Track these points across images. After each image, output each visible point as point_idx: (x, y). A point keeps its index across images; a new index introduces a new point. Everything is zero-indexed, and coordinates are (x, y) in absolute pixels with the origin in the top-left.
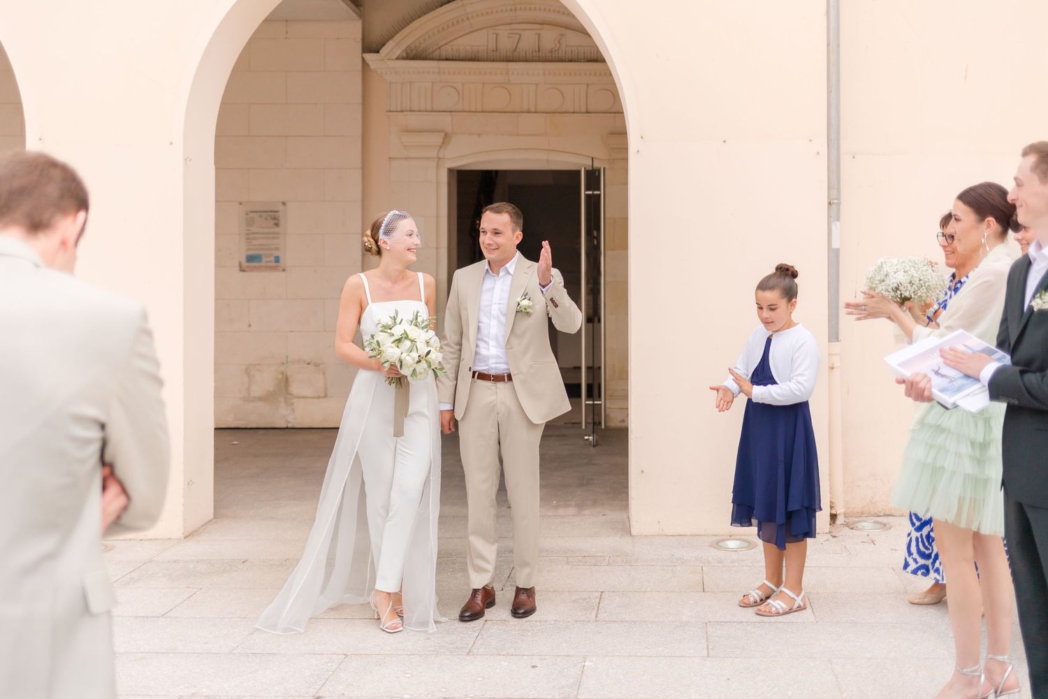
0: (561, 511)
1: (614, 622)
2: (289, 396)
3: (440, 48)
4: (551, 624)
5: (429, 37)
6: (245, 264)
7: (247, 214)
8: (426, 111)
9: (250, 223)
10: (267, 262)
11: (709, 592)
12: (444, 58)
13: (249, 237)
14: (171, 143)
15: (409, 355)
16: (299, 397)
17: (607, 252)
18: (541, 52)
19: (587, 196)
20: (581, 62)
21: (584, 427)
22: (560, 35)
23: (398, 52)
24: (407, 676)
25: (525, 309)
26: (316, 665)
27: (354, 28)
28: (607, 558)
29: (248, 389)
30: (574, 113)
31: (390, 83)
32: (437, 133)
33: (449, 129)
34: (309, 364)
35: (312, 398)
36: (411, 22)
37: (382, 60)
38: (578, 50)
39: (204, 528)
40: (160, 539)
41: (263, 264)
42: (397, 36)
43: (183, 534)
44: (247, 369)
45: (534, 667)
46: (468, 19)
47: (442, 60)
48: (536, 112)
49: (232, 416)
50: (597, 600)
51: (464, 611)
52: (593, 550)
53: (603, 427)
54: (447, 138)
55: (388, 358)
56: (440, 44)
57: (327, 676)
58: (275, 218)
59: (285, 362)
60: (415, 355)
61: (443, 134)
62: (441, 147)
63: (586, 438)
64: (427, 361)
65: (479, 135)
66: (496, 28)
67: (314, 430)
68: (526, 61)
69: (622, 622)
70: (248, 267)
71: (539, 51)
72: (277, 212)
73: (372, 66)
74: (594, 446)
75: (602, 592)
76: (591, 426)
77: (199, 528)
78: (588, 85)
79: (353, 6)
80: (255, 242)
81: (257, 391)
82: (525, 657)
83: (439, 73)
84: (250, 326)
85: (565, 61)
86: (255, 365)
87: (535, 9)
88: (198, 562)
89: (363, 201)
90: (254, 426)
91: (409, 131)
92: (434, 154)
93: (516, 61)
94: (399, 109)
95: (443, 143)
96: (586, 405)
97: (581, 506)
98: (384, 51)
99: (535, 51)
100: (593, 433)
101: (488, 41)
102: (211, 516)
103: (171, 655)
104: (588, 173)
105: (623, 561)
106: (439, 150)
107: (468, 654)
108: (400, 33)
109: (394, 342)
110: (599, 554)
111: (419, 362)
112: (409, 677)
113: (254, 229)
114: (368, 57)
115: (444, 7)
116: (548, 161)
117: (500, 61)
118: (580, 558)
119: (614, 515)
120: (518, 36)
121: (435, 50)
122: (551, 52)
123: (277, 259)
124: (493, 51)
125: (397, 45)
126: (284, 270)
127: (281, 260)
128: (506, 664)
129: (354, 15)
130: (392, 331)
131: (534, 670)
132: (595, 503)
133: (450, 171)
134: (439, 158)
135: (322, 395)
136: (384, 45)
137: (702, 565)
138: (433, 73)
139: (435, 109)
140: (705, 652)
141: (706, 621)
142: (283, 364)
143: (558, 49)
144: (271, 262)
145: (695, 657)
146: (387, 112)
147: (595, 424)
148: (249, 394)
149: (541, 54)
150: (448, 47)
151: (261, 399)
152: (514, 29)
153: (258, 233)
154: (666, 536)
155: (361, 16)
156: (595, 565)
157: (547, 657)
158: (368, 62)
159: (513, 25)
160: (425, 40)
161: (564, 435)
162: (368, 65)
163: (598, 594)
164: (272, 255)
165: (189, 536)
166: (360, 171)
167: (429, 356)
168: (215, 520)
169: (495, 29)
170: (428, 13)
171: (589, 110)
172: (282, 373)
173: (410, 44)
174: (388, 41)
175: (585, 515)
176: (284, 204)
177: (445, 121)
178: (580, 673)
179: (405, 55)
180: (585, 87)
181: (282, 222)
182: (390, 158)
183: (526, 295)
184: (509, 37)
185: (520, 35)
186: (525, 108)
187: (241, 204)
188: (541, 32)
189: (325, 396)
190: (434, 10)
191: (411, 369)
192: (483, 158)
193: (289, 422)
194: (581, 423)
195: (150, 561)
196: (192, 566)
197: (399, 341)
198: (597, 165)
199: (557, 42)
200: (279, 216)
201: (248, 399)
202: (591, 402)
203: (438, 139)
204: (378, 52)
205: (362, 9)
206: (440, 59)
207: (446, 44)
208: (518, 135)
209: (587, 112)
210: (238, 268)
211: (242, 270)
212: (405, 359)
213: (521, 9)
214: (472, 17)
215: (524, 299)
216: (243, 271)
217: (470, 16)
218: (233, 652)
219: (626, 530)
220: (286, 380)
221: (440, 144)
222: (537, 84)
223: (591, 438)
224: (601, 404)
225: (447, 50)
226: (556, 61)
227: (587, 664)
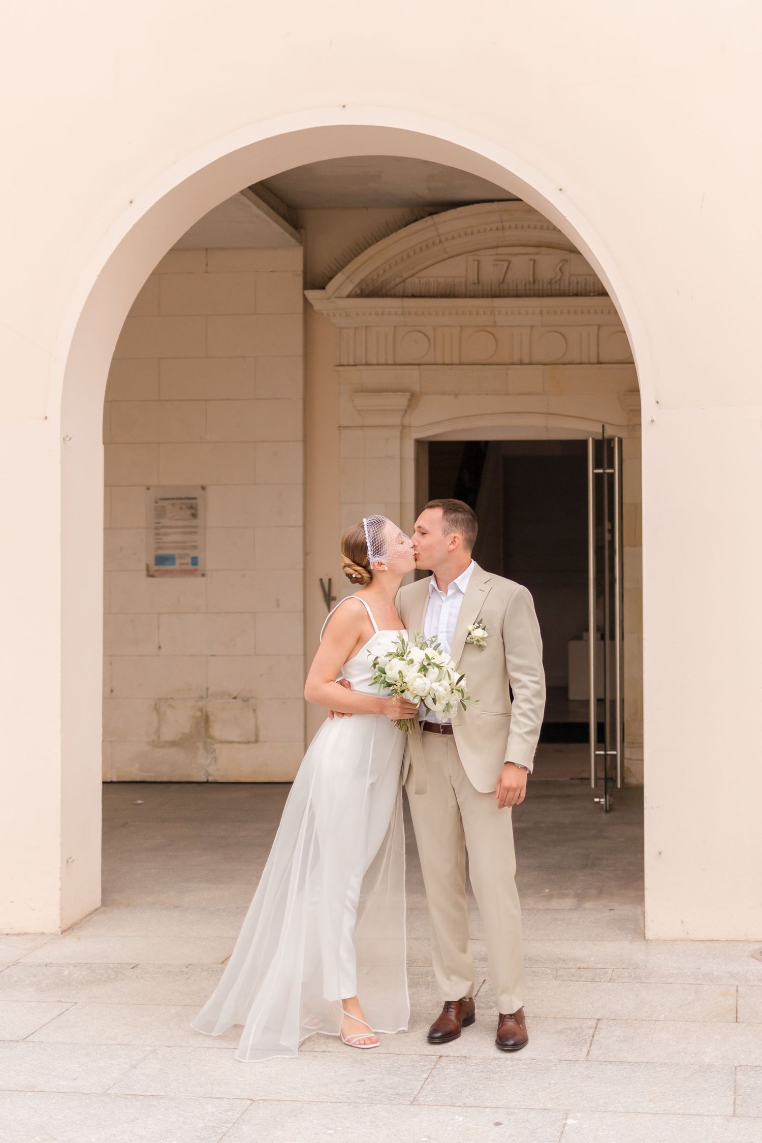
0: (555, 903)
1: (611, 1062)
2: (209, 740)
3: (404, 281)
4: (526, 1064)
5: (390, 268)
6: (154, 567)
7: (156, 502)
8: (387, 364)
9: (160, 513)
10: (181, 564)
11: (743, 1023)
12: (410, 295)
13: (158, 531)
14: (46, 418)
16: (221, 742)
17: (626, 549)
18: (537, 283)
19: (598, 477)
20: (590, 296)
21: (593, 786)
22: (563, 260)
23: (349, 288)
24: (330, 1132)
25: (478, 641)
26: (213, 1113)
27: (294, 257)
28: (610, 972)
29: (158, 732)
30: (581, 363)
31: (340, 328)
32: (400, 393)
33: (416, 388)
34: (235, 698)
35: (239, 743)
36: (366, 248)
37: (329, 298)
38: (585, 279)
39: (88, 918)
40: (31, 934)
41: (177, 566)
42: (349, 266)
43: (60, 927)
44: (156, 705)
45: (498, 1124)
46: (440, 242)
47: (407, 297)
48: (530, 364)
49: (137, 766)
50: (591, 1032)
51: (435, 1029)
52: (593, 959)
53: (619, 786)
54: (414, 399)
56: (405, 276)
57: (224, 1130)
58: (192, 507)
59: (205, 696)
61: (408, 395)
62: (406, 411)
63: (596, 800)
65: (456, 395)
66: (477, 253)
67: (242, 786)
68: (517, 296)
69: (622, 1063)
70: (156, 571)
71: (534, 282)
72: (195, 499)
73: (317, 306)
74: (607, 811)
75: (599, 1020)
76: (603, 782)
77: (81, 920)
78: (599, 327)
79: (291, 229)
80: (166, 539)
81: (169, 734)
82: (488, 1110)
83: (403, 314)
84: (160, 648)
85: (569, 295)
86: (167, 699)
87: (529, 227)
88: (75, 966)
89: (305, 484)
90: (165, 779)
91: (363, 390)
92: (396, 420)
93: (504, 296)
94: (352, 363)
95: (409, 406)
96: (596, 756)
97: (581, 897)
98: (332, 286)
99: (530, 283)
100: (606, 794)
101: (467, 270)
102: (98, 902)
103: (29, 1094)
104: (598, 444)
105: (630, 976)
106: (404, 415)
107: (412, 1103)
108: (352, 263)
110: (599, 966)
112: (331, 1134)
113: (166, 522)
114: (311, 294)
115: (409, 226)
116: (547, 429)
117: (483, 297)
118: (573, 971)
119: (623, 910)
120: (506, 264)
121: (399, 284)
122: (550, 283)
123: (195, 561)
124: (474, 283)
125: (348, 278)
126: (203, 575)
127: (200, 562)
128: (461, 1119)
129: (293, 241)
131: (497, 1128)
132: (600, 893)
133: (419, 443)
134: (403, 427)
135: (252, 739)
136: (331, 279)
137: (737, 983)
138: (396, 314)
139: (398, 361)
140: (731, 1109)
141: (736, 1064)
142: (202, 698)
143: (560, 280)
144: (187, 564)
145: (716, 1115)
146: (337, 366)
147: (608, 779)
148: (159, 737)
149: (536, 287)
150: (415, 280)
151: (174, 744)
152: (501, 254)
153: (170, 527)
154: (692, 940)
155: (302, 241)
156: (593, 981)
157: (517, 1111)
158: (310, 301)
159: (499, 249)
160: (384, 271)
161: (569, 796)
162: (311, 305)
163: (592, 1023)
164: (188, 555)
165: (68, 930)
166: (301, 444)
168: (103, 909)
169: (476, 255)
170: (388, 235)
171: (601, 360)
172: (201, 710)
173: (367, 276)
174: (337, 273)
175: (585, 909)
176: (203, 488)
177: (411, 377)
178: (559, 1134)
179: (359, 292)
180: (597, 327)
181: (200, 512)
182: (340, 427)
183: (480, 622)
184: (494, 265)
185: (509, 262)
186: (516, 358)
187: (148, 489)
188: (537, 257)
189: (256, 741)
190: (396, 231)
192: (461, 425)
193: (209, 775)
194: (589, 779)
195: (16, 963)
196: (66, 972)
198: (609, 432)
199: (558, 270)
200: (197, 504)
201: (155, 744)
202: (603, 753)
203: (402, 401)
204: (323, 288)
205: (302, 231)
206: (404, 296)
207: (412, 276)
208: (507, 394)
209: (599, 363)
210: (144, 573)
211: (150, 575)
213: (510, 227)
214: (447, 239)
215: (477, 628)
216: (152, 576)
217: (443, 238)
218: (108, 1092)
219: (638, 930)
220: (207, 720)
221: (405, 408)
222: (532, 326)
223: (603, 800)
224: (615, 756)
225: (414, 284)
226: (556, 296)
227: (569, 1121)
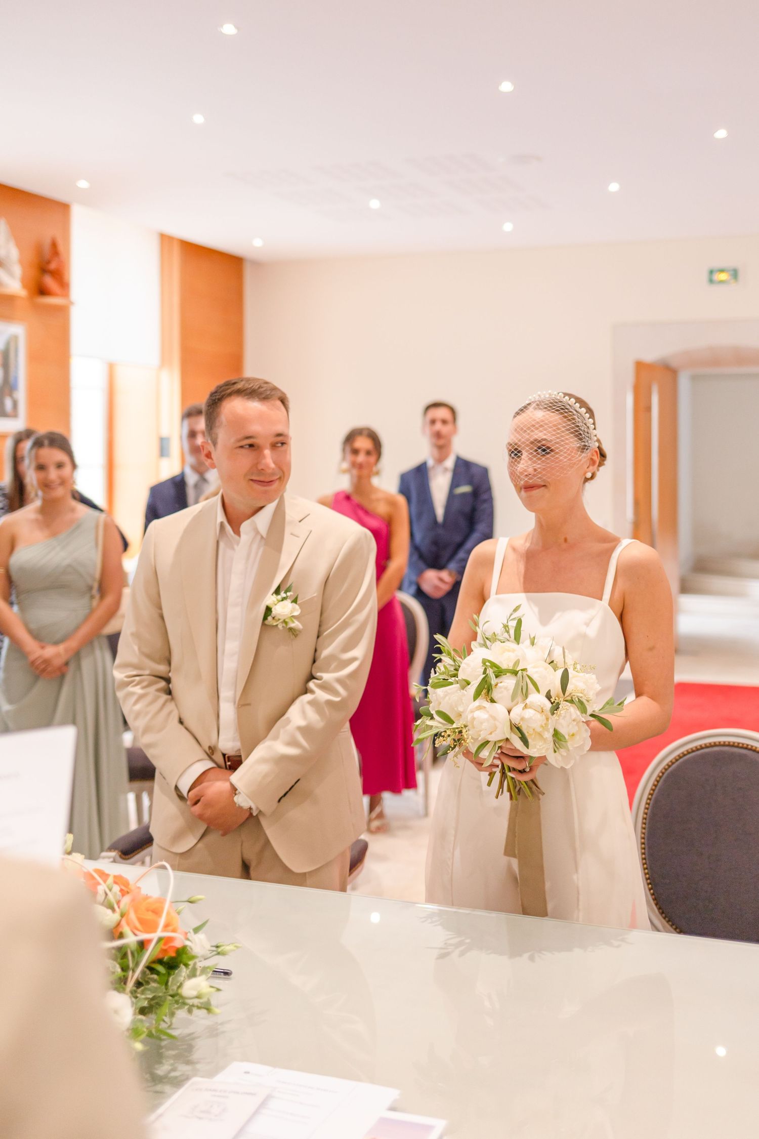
15: (526, 707)
25: (285, 622)
55: (483, 736)
60: (537, 699)
64: (572, 701)
109: (477, 695)
111: (556, 707)
130: (461, 675)
167: (570, 688)
183: (289, 589)
191: (548, 735)
197: (485, 689)
212: (522, 719)
215: (283, 600)
